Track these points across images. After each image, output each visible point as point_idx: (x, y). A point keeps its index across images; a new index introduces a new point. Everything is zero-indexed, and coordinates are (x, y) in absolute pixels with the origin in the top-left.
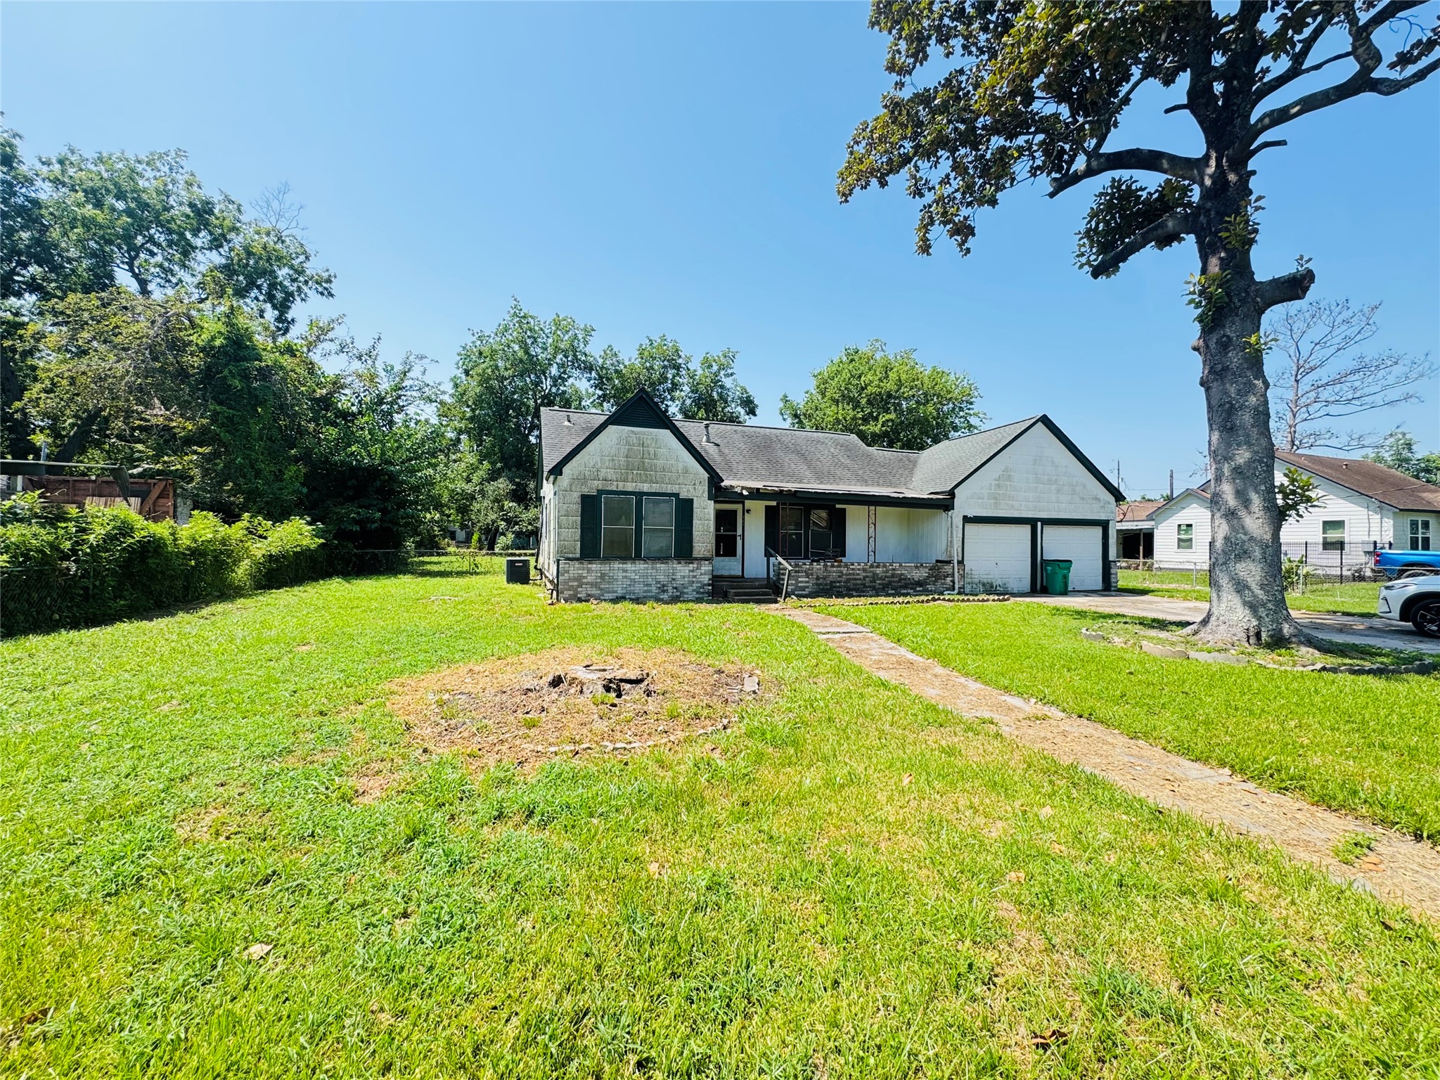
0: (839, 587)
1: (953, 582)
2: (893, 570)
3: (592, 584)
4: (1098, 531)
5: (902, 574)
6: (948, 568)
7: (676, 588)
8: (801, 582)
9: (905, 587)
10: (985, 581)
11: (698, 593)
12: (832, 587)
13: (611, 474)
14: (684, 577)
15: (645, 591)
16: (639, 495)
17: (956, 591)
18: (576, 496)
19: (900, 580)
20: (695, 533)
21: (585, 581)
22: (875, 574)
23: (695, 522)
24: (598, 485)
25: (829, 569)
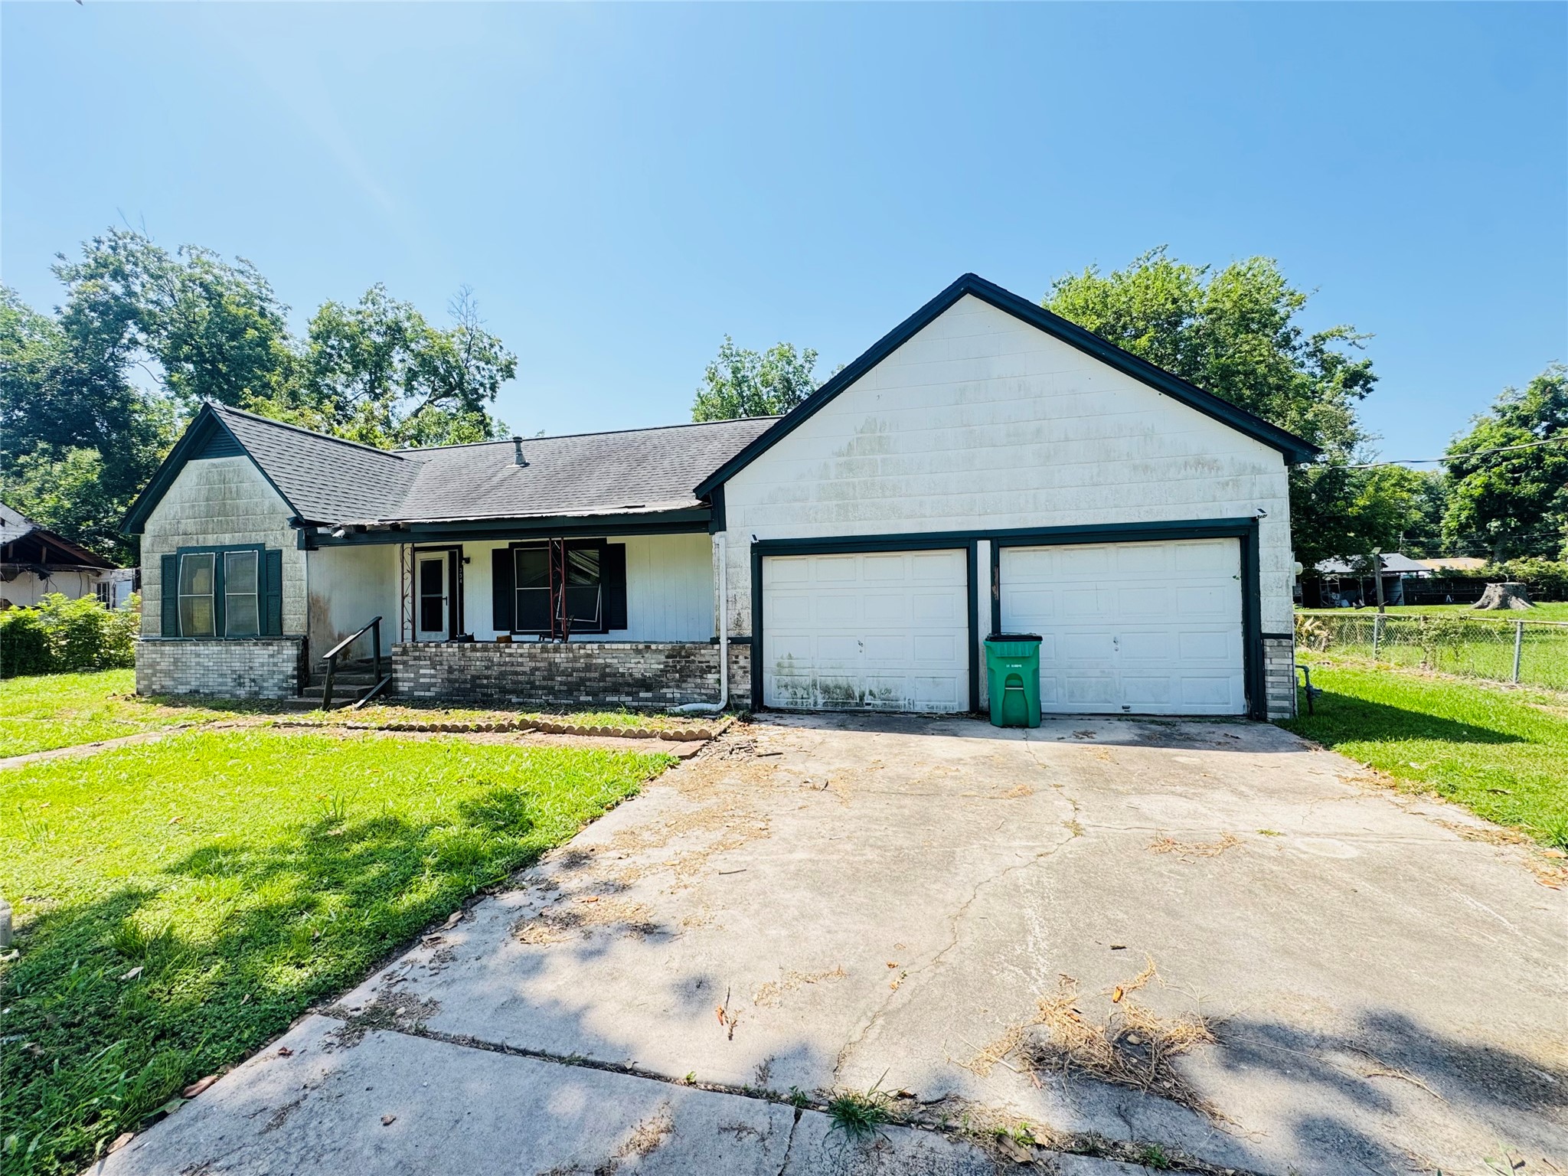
0: (487, 686)
1: (719, 681)
2: (588, 656)
3: (167, 673)
4: (1228, 552)
5: (607, 666)
6: (706, 654)
7: (253, 681)
8: (424, 676)
9: (615, 690)
10: (830, 682)
11: (280, 688)
12: (473, 689)
13: (189, 525)
14: (262, 665)
15: (221, 684)
16: (221, 550)
17: (722, 704)
18: (158, 557)
19: (604, 676)
20: (286, 600)
21: (158, 668)
22: (552, 664)
23: (285, 583)
24: (178, 541)
25: (468, 653)
